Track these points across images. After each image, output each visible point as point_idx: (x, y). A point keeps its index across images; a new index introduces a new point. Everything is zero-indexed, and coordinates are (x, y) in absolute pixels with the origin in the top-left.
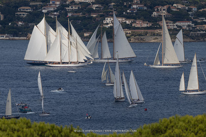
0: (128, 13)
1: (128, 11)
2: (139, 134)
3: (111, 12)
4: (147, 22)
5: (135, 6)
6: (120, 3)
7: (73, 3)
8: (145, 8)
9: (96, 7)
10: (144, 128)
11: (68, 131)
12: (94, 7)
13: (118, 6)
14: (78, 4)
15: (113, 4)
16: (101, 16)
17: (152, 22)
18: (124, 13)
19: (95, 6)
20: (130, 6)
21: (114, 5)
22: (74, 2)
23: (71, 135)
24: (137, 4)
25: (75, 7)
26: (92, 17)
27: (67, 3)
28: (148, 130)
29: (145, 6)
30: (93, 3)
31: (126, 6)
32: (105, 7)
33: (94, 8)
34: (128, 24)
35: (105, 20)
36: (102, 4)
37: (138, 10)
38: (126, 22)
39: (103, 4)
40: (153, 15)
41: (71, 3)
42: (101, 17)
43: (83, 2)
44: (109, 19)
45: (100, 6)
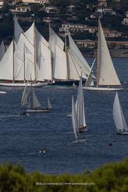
0: (91, 19)
1: (92, 16)
2: (98, 176)
3: (69, 16)
4: (116, 31)
5: (100, 10)
6: (82, 6)
7: (20, 3)
8: (114, 13)
9: (51, 10)
10: (106, 168)
11: (7, 168)
12: (48, 10)
13: (78, 9)
14: (27, 6)
15: (72, 6)
16: (57, 21)
17: (122, 31)
18: (86, 19)
19: (49, 8)
20: (95, 9)
21: (73, 8)
22: (22, 2)
23: (10, 173)
24: (103, 7)
25: (24, 9)
26: (45, 22)
27: (13, 3)
28: (110, 170)
29: (114, 10)
30: (47, 5)
31: (88, 10)
32: (61, 10)
33: (48, 12)
34: (91, 34)
35: (61, 27)
36: (58, 6)
37: (104, 15)
38: (88, 31)
39: (60, 6)
40: (123, 23)
41: (18, 3)
42: (56, 23)
43: (33, 3)
44: (66, 26)
45: (56, 8)
